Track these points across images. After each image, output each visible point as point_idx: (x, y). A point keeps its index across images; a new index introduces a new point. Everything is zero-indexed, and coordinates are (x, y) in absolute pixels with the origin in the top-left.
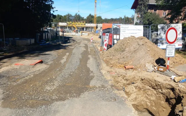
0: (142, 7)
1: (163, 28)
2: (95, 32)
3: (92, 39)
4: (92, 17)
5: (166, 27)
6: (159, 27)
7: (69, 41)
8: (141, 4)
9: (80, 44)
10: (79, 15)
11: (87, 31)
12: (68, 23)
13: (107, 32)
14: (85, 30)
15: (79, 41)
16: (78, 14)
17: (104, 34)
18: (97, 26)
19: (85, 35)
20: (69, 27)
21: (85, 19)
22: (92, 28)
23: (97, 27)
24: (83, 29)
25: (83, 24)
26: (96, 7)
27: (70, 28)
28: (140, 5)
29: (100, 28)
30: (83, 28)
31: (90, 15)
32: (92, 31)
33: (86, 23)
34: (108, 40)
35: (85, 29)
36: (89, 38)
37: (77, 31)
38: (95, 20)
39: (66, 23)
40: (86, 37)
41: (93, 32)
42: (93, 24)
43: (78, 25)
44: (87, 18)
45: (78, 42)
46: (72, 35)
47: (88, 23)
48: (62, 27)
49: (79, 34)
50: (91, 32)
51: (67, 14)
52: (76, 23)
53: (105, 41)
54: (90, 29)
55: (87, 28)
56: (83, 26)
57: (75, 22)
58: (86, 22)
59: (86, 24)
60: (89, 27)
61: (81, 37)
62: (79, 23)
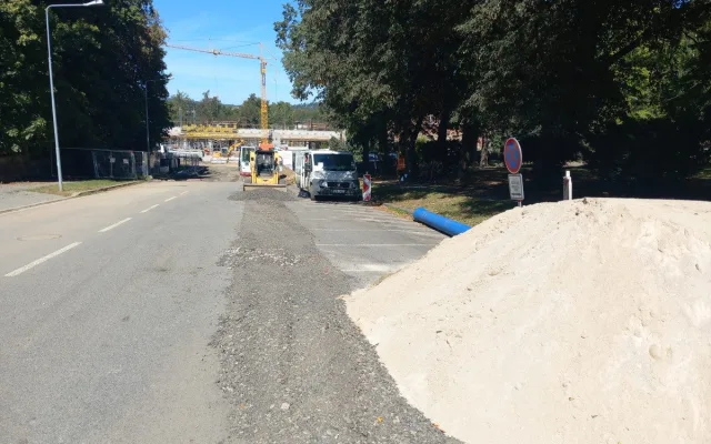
10: (215, 97)
12: (188, 128)
16: (211, 96)
18: (271, 135)
20: (188, 140)
21: (236, 111)
23: (271, 139)
24: (230, 143)
25: (231, 129)
27: (192, 141)
29: (279, 141)
30: (230, 141)
31: (252, 97)
33: (238, 127)
38: (264, 119)
39: (180, 129)
44: (242, 108)
47: (245, 127)
52: (210, 127)
56: (231, 135)
57: (206, 126)
58: (237, 123)
59: (241, 131)
61: (228, 165)
62: (219, 127)
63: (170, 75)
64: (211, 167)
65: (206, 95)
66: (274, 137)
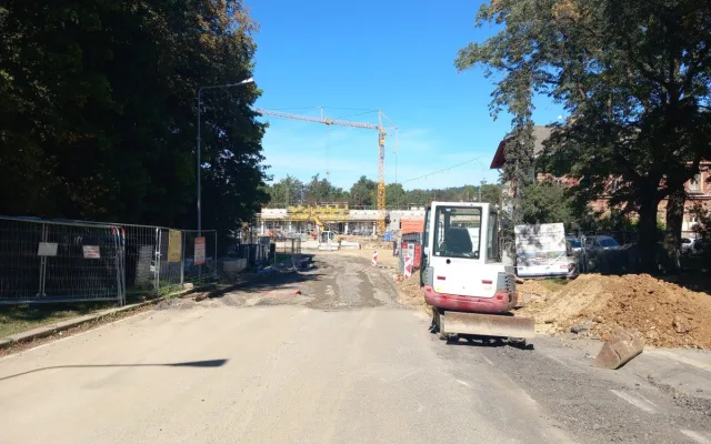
0: (514, 169)
1: (524, 233)
2: (382, 237)
3: (375, 258)
4: (372, 186)
5: (532, 230)
6: (517, 230)
7: (311, 265)
8: (513, 161)
9: (343, 271)
10: (325, 180)
11: (355, 234)
12: (293, 209)
13: (411, 241)
14: (346, 232)
15: (339, 265)
16: (320, 179)
17: (404, 244)
18: (389, 216)
19: (351, 246)
20: (294, 223)
21: (345, 193)
22: (372, 223)
23: (387, 221)
24: (340, 227)
25: (341, 210)
26: (382, 158)
27: (298, 225)
28: (508, 163)
29: (397, 223)
30: (341, 224)
31: (363, 180)
32: (370, 233)
33: (350, 208)
34: (412, 258)
35: (346, 228)
36: (364, 256)
37: (323, 234)
38: (381, 199)
39: (284, 211)
40: (355, 254)
41: (375, 237)
42: (376, 211)
43: (324, 217)
44: (352, 190)
45: (336, 266)
46: (309, 249)
47: (357, 208)
48: (270, 223)
49: (332, 244)
50: (369, 238)
51: (285, 178)
52: (319, 209)
53: (407, 259)
54: (364, 229)
55: (353, 224)
56: (341, 217)
57: (314, 207)
58: (350, 204)
59: (352, 212)
60: (361, 222)
61: (339, 253)
62: (328, 208)
63: (266, 125)
64: (318, 256)
65: (316, 178)
66: (391, 219)
